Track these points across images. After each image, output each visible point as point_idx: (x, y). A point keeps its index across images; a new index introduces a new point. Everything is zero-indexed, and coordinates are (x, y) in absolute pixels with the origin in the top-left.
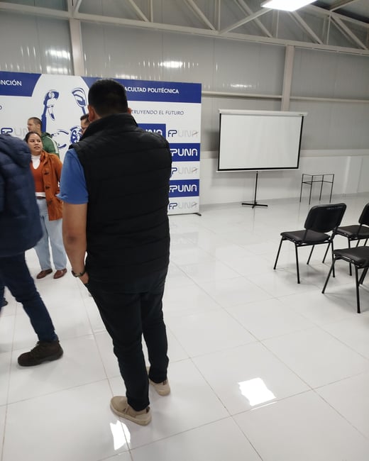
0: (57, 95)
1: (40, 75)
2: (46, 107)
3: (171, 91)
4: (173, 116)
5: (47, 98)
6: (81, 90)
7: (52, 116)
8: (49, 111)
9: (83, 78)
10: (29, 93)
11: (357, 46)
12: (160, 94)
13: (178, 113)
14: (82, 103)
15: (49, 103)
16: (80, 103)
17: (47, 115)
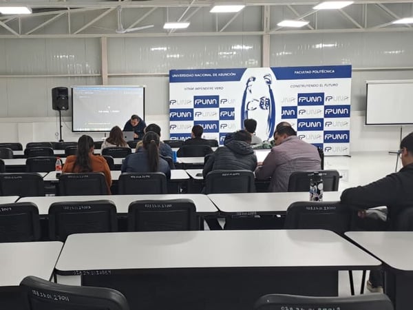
0: (254, 79)
1: (246, 69)
2: (247, 87)
3: (329, 71)
4: (330, 87)
5: (249, 81)
6: (269, 75)
7: (250, 91)
8: (249, 88)
9: (271, 68)
10: (239, 80)
12: (321, 73)
13: (334, 85)
14: (269, 82)
15: (249, 84)
16: (268, 82)
17: (248, 91)
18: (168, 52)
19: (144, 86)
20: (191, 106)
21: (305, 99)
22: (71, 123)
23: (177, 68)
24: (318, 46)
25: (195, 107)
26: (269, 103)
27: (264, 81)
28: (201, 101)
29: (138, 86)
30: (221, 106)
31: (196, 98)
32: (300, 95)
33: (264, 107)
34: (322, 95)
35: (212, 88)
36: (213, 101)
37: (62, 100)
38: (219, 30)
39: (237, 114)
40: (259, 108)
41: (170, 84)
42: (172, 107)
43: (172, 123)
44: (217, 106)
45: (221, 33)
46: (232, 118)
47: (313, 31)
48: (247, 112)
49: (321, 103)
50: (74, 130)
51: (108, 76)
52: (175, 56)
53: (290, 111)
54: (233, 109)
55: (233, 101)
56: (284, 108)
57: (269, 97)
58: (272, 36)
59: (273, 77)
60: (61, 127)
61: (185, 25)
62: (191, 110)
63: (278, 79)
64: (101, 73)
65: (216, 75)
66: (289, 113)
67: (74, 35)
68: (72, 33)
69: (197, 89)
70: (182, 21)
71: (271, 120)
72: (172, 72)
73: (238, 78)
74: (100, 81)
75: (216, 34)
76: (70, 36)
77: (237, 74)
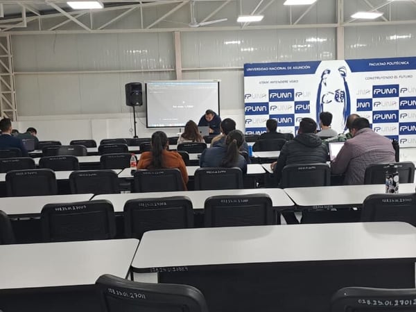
0: (329, 72)
2: (322, 79)
3: (404, 63)
4: (404, 78)
5: (324, 74)
6: (344, 67)
7: (325, 84)
8: (324, 81)
9: (346, 61)
10: (314, 72)
12: (396, 65)
13: (409, 76)
14: (344, 75)
15: (324, 76)
16: (342, 75)
17: (323, 84)
18: (242, 45)
19: (219, 80)
20: (266, 100)
21: (380, 91)
22: (145, 119)
23: (251, 62)
24: (392, 38)
25: (270, 101)
26: (344, 96)
27: (339, 74)
28: (276, 95)
29: (212, 81)
30: (297, 99)
31: (271, 91)
32: (375, 87)
33: (339, 100)
34: (397, 86)
35: (286, 82)
36: (288, 95)
37: (135, 96)
38: (293, 24)
39: (313, 107)
40: (334, 101)
41: (246, 78)
42: (247, 101)
43: (247, 117)
44: (292, 99)
45: (295, 26)
46: (308, 111)
47: (387, 22)
48: (322, 105)
49: (396, 95)
50: (149, 126)
51: (183, 71)
52: (249, 50)
53: (366, 104)
54: (308, 103)
55: (308, 94)
56: (359, 101)
57: (344, 89)
58: (345, 28)
60: (135, 122)
61: (259, 18)
62: (267, 104)
63: (352, 71)
64: (175, 67)
65: (290, 68)
66: (364, 105)
67: (147, 30)
68: (145, 27)
69: (271, 82)
70: (256, 14)
72: (246, 66)
73: (312, 71)
74: (174, 76)
75: (291, 26)
76: (143, 30)
77: (312, 67)
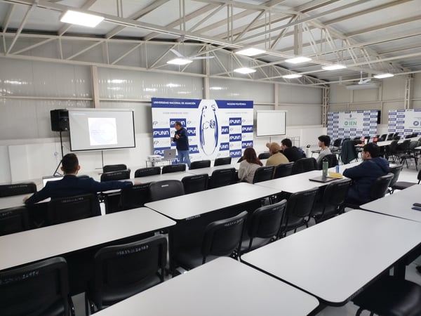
0: (206, 107)
1: (201, 100)
3: (243, 104)
5: (203, 109)
6: (214, 105)
7: (204, 116)
8: (204, 113)
9: (215, 101)
11: (299, 83)
13: (246, 113)
14: (214, 110)
19: (134, 110)
20: (168, 126)
21: (233, 121)
23: (157, 97)
26: (215, 124)
27: (211, 109)
29: (128, 110)
30: (188, 126)
31: (171, 120)
32: (230, 119)
33: (212, 127)
34: (240, 119)
35: (181, 113)
39: (197, 131)
40: (209, 127)
41: (153, 109)
42: (154, 127)
43: (155, 139)
44: (185, 126)
45: (182, 73)
46: (195, 135)
48: (203, 130)
49: (240, 124)
51: (100, 101)
53: (226, 130)
54: (194, 129)
55: (194, 123)
56: (223, 127)
57: (214, 120)
58: (211, 80)
59: (216, 107)
63: (219, 108)
65: (183, 103)
69: (172, 113)
71: (216, 136)
72: (154, 99)
73: (196, 106)
74: (92, 104)
76: (63, 61)
77: (196, 104)
